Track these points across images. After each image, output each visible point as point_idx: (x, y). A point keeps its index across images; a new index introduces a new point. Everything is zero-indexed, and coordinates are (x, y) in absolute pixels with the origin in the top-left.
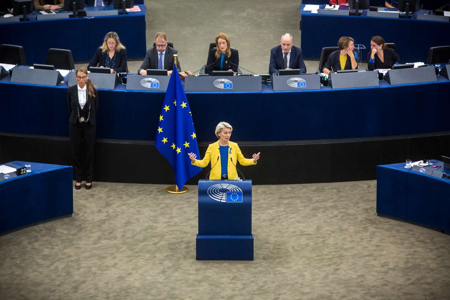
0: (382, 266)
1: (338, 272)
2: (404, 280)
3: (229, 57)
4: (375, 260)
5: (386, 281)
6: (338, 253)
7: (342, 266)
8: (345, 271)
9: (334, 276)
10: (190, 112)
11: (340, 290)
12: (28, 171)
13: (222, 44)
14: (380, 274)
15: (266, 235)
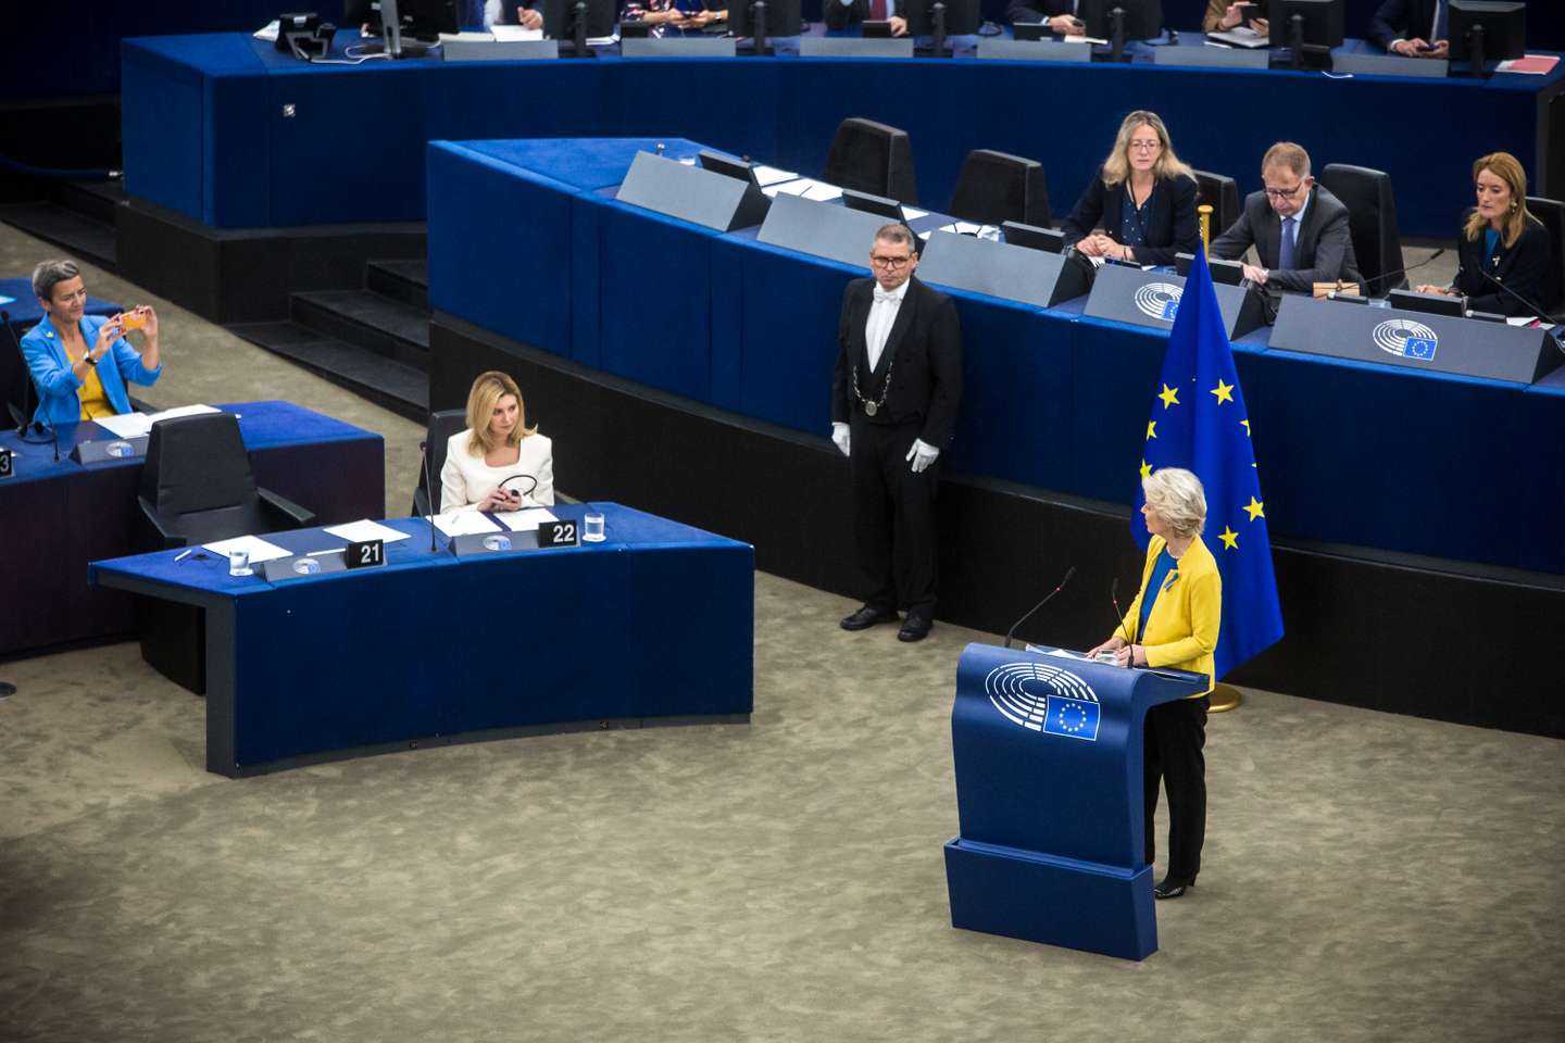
3: (1509, 245)
10: (1246, 423)
12: (589, 537)
13: (1487, 190)
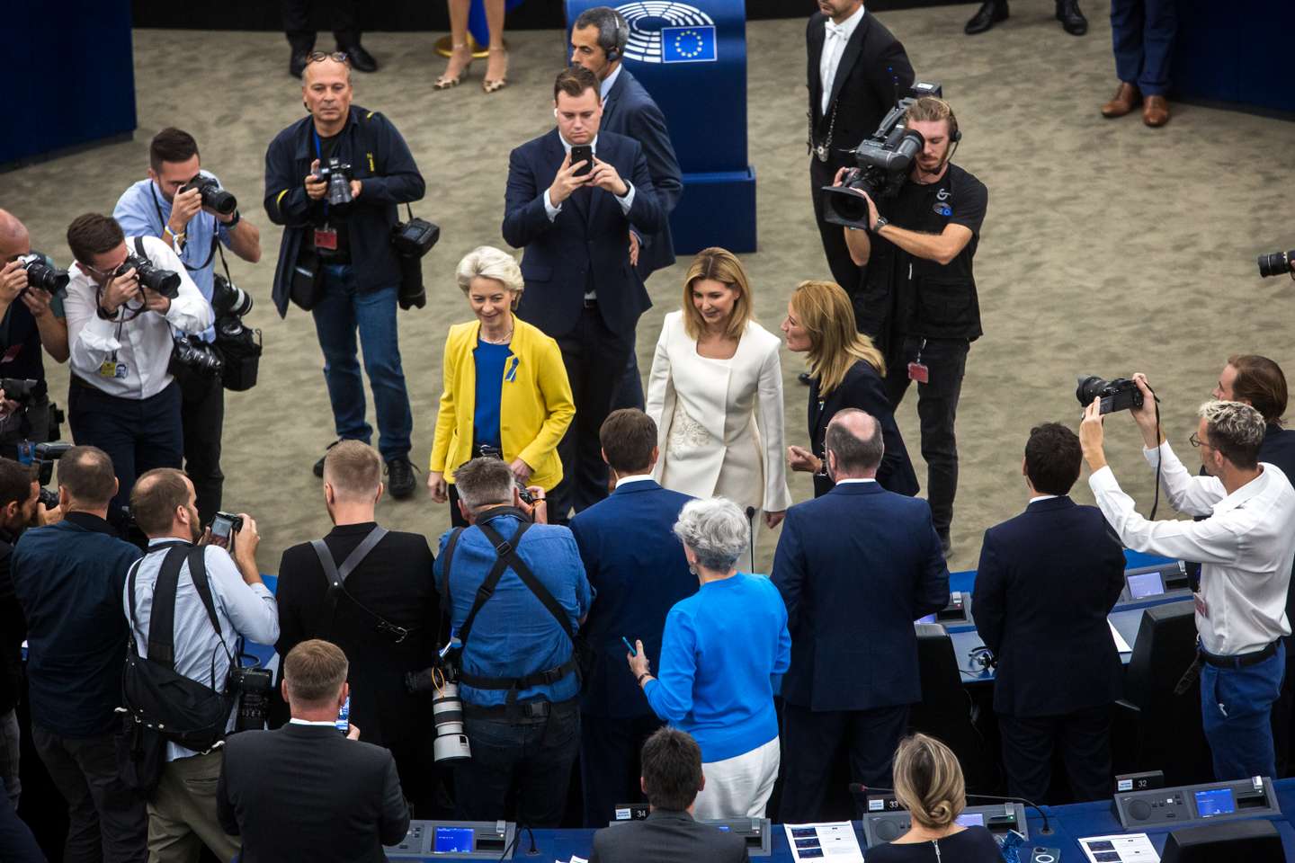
0: (1178, 248)
1: (1039, 273)
2: (1254, 286)
4: (1152, 229)
5: (1198, 292)
6: (1029, 216)
7: (1046, 256)
8: (1061, 269)
9: (1026, 286)
11: (1052, 329)
14: (1176, 272)
15: (787, 174)
